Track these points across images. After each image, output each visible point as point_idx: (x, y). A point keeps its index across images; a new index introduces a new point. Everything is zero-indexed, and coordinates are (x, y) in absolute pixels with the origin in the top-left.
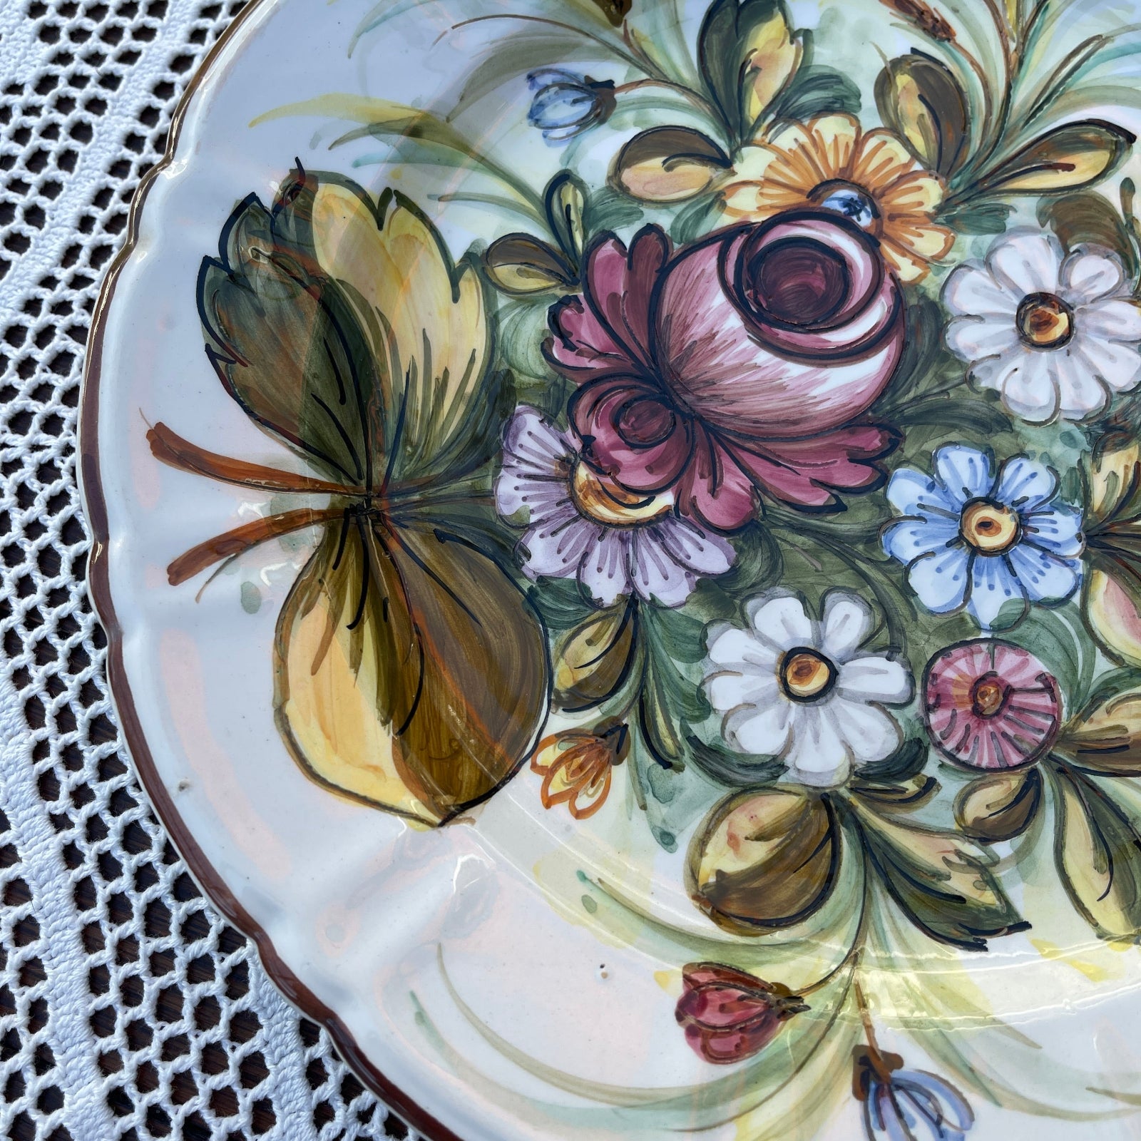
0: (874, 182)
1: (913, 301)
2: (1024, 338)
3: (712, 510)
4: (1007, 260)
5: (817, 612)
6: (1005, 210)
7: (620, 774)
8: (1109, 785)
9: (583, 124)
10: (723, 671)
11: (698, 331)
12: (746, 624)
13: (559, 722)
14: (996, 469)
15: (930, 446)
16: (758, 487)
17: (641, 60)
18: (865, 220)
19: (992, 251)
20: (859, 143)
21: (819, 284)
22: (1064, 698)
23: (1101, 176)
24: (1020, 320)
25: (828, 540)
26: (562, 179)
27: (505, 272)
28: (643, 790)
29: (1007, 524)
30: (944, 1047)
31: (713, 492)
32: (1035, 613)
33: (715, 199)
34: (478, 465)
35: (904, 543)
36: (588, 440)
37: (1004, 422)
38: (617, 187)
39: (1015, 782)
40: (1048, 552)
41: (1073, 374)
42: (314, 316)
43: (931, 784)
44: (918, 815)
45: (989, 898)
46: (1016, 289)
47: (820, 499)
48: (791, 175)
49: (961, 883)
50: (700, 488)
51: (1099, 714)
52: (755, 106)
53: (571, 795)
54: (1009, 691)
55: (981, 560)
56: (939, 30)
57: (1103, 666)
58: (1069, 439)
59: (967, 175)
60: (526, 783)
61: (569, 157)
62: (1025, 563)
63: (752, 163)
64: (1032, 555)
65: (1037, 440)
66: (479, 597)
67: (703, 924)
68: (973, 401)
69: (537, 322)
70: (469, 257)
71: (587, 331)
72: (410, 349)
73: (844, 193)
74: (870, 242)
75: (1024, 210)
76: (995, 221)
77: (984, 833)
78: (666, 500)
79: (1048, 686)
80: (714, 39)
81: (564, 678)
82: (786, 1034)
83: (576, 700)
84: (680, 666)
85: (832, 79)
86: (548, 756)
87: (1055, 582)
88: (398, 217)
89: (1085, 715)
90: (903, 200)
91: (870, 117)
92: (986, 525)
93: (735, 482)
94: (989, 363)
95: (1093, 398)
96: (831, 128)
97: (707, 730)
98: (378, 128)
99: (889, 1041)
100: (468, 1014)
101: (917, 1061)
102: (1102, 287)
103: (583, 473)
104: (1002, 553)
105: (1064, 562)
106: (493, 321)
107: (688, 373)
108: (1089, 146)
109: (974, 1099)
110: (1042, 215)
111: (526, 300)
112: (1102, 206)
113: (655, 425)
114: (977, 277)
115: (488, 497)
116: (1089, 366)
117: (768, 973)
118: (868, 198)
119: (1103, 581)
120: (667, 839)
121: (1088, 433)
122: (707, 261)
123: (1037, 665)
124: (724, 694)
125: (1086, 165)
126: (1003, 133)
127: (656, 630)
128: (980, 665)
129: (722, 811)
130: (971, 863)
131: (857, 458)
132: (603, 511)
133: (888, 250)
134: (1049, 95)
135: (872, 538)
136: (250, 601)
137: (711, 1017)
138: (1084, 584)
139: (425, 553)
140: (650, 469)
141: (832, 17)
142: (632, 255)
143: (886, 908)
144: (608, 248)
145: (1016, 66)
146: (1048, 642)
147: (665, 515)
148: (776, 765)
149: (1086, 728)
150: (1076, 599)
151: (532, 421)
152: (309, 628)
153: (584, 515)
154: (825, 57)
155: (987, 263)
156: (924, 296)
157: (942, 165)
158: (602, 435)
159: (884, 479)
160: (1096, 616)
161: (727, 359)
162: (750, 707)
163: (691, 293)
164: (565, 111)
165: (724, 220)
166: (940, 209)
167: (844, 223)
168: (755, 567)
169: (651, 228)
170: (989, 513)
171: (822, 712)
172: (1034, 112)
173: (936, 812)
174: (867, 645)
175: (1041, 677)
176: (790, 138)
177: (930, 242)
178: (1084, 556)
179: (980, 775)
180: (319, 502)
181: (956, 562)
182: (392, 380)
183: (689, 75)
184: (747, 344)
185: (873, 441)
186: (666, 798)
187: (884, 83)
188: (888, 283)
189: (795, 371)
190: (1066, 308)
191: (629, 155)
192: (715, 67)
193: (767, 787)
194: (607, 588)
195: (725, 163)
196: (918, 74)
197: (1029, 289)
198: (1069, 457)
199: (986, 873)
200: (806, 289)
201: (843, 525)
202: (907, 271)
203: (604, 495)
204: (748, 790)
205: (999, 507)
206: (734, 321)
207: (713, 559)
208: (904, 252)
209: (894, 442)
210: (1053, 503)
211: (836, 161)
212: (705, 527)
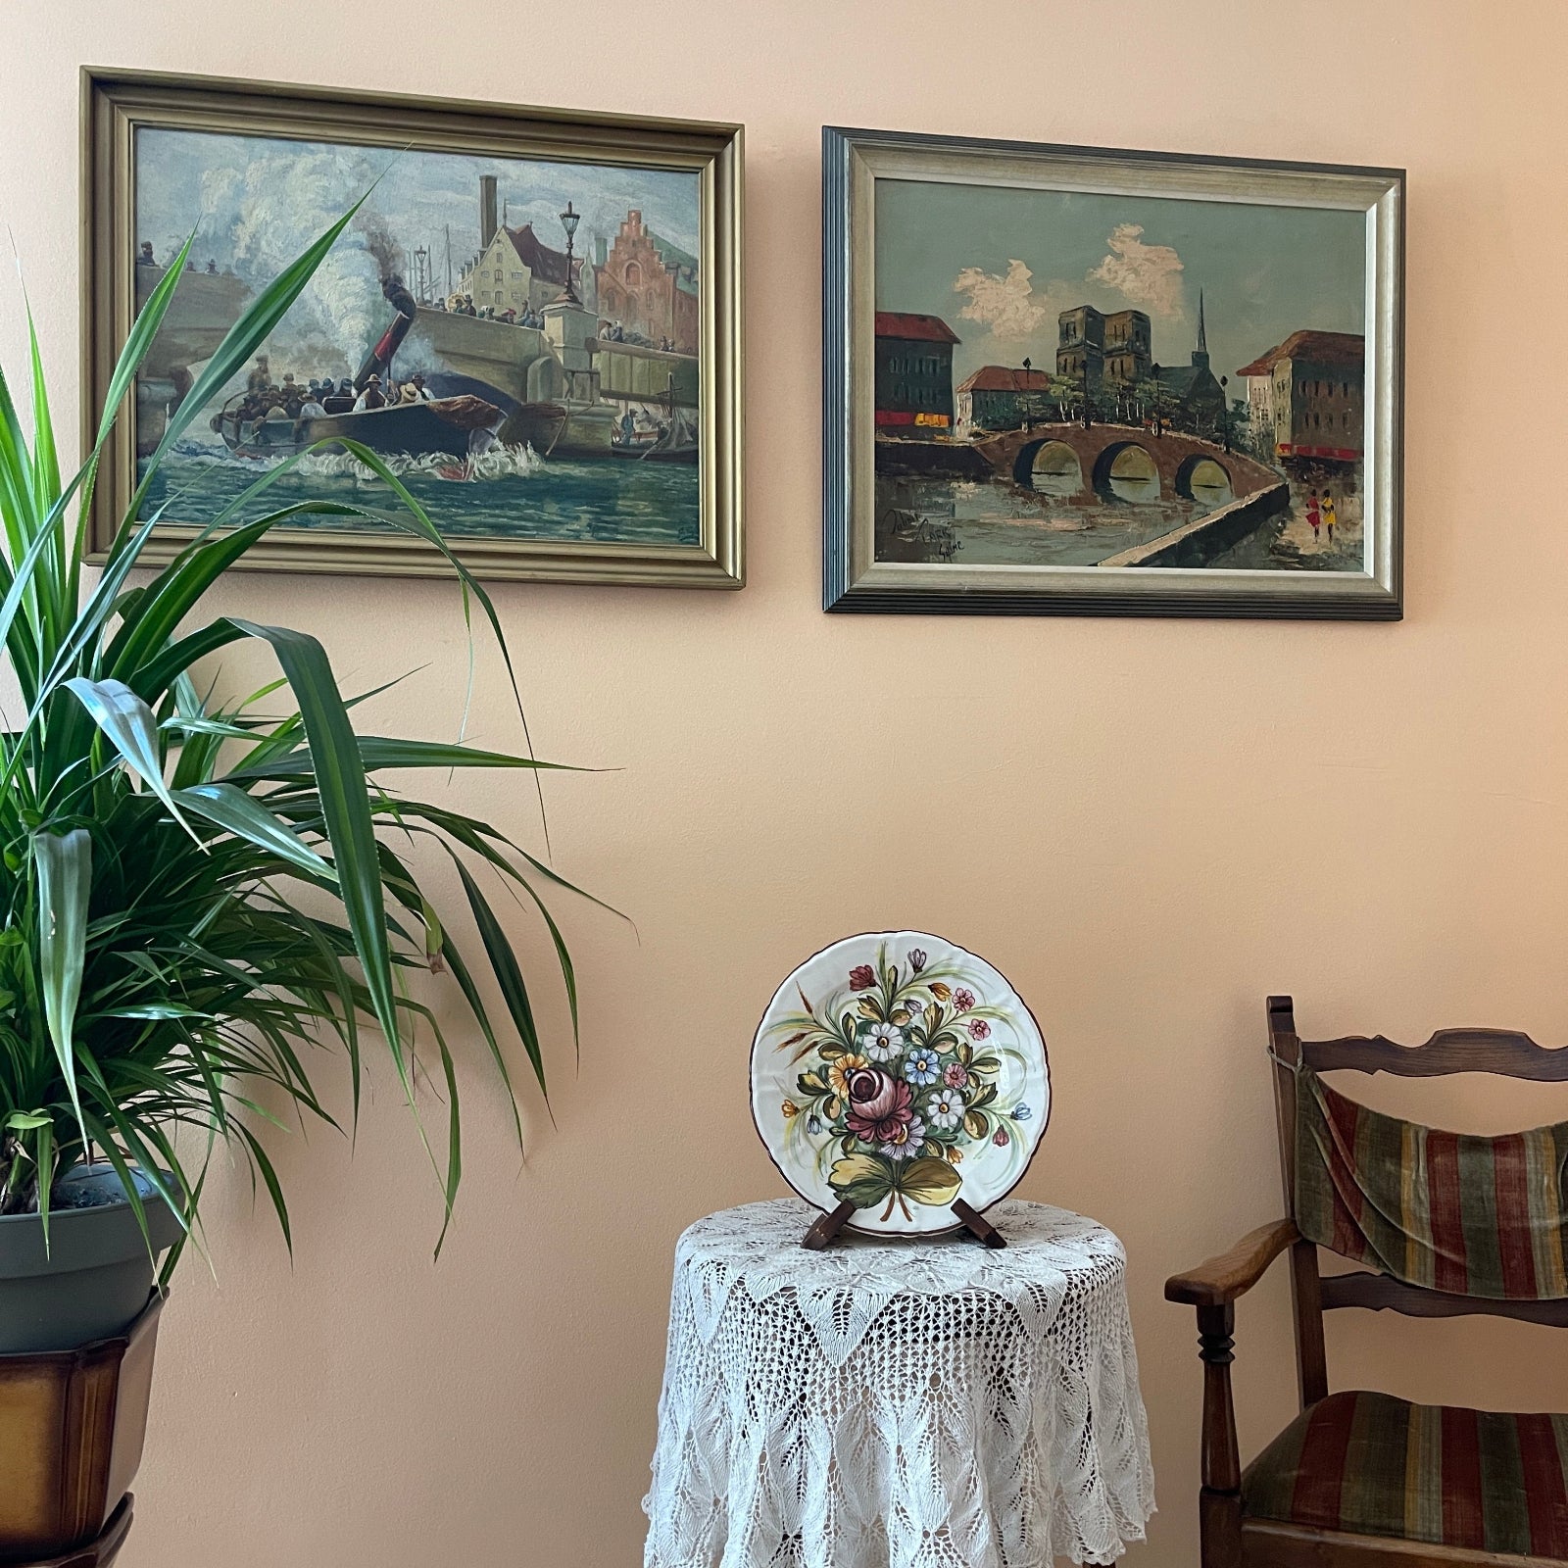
0: (846, 1067)
1: (872, 1066)
3: (907, 1118)
5: (932, 1103)
6: (858, 1043)
7: (956, 1148)
8: (973, 1060)
9: (819, 1124)
10: (941, 1123)
11: (870, 1111)
12: (932, 1117)
13: (945, 1157)
14: (911, 1061)
16: (905, 1107)
17: (807, 1108)
18: (853, 1071)
19: (866, 1048)
20: (836, 1067)
21: (865, 1084)
25: (918, 1097)
26: (831, 1131)
27: (849, 1148)
28: (959, 1144)
29: (922, 1062)
30: (1011, 1104)
31: (904, 1116)
33: (843, 1100)
34: (890, 1162)
35: (922, 1083)
36: (889, 1139)
37: (902, 1056)
38: (835, 1120)
39: (970, 1076)
40: (929, 1056)
42: (859, 1187)
43: (968, 1092)
44: (973, 1096)
45: (989, 1087)
46: (875, 1046)
47: (910, 1096)
48: (840, 1083)
49: (986, 1091)
50: (903, 1119)
52: (823, 1086)
53: (959, 1158)
54: (954, 1072)
56: (815, 1044)
57: (952, 1054)
59: (848, 1046)
60: (955, 1165)
61: (826, 1128)
63: (835, 1090)
64: (929, 1059)
66: (918, 1168)
67: (986, 1139)
68: (896, 1061)
69: (861, 1143)
70: (844, 1155)
71: (865, 1134)
72: (863, 1171)
73: (847, 1073)
74: (858, 1071)
75: (858, 1039)
76: (860, 1045)
77: (978, 1085)
78: (904, 1126)
79: (954, 1065)
80: (806, 1091)
81: (937, 1155)
82: (1006, 1129)
83: (942, 1154)
84: (938, 1132)
85: (820, 1068)
86: (951, 1161)
87: (935, 1057)
88: (836, 1166)
89: (960, 1060)
91: (831, 1063)
92: (921, 1066)
93: (903, 1112)
95: (901, 1038)
96: (831, 1072)
97: (951, 1130)
98: (820, 1167)
99: (1009, 1112)
100: (995, 1181)
101: (1013, 1109)
103: (896, 1141)
104: (927, 1065)
106: (860, 1153)
107: (878, 1115)
108: (848, 1021)
109: (1021, 1101)
111: (856, 1145)
112: (861, 1023)
113: (888, 1124)
114: (871, 1052)
115: (897, 1161)
116: (894, 1037)
117: (996, 1130)
118: (849, 1069)
119: (936, 1048)
120: (970, 1142)
122: (855, 1105)
123: (950, 1065)
124: (945, 1125)
125: (851, 1023)
126: (841, 1038)
127: (930, 1135)
128: (948, 1076)
129: (966, 1130)
130: (983, 1089)
131: (903, 1087)
132: (905, 1139)
133: (860, 1068)
134: (835, 1026)
135: (920, 1088)
136: (916, 1208)
137: (1001, 1141)
138: (936, 1052)
139: (906, 1177)
140: (897, 1128)
141: (807, 1065)
142: (850, 1121)
143: (987, 1106)
144: (848, 1125)
145: (827, 1031)
147: (907, 1127)
148: (960, 1119)
149: (963, 1060)
151: (883, 1149)
152: (922, 1199)
153: (904, 1143)
154: (815, 1069)
155: (868, 1049)
157: (845, 1052)
158: (888, 1136)
159: (909, 1083)
160: (943, 1052)
161: (877, 1106)
162: (948, 1121)
163: (861, 1110)
164: (815, 1126)
165: (847, 1099)
167: (853, 1075)
168: (921, 1112)
169: (846, 1115)
170: (919, 1065)
171: (951, 1107)
172: (838, 1030)
173: (973, 1093)
174: (941, 1095)
176: (831, 1081)
177: (861, 1059)
178: (931, 1050)
179: (968, 1081)
180: (896, 1194)
181: (927, 1074)
182: (870, 1176)
183: (813, 1098)
184: (875, 1102)
185: (900, 1083)
186: (962, 1140)
187: (824, 1058)
189: (882, 1093)
191: (828, 1116)
192: (813, 1092)
193: (964, 1121)
194: (920, 1142)
195: (834, 1096)
196: (823, 1051)
198: (911, 1047)
199: (985, 1087)
200: (866, 1087)
201: (916, 1093)
202: (866, 1065)
203: (901, 1138)
204: (964, 1124)
205: (918, 1062)
206: (869, 1103)
207: (918, 1120)
209: (902, 1079)
210: (920, 1053)
211: (839, 1073)
212: (911, 1120)
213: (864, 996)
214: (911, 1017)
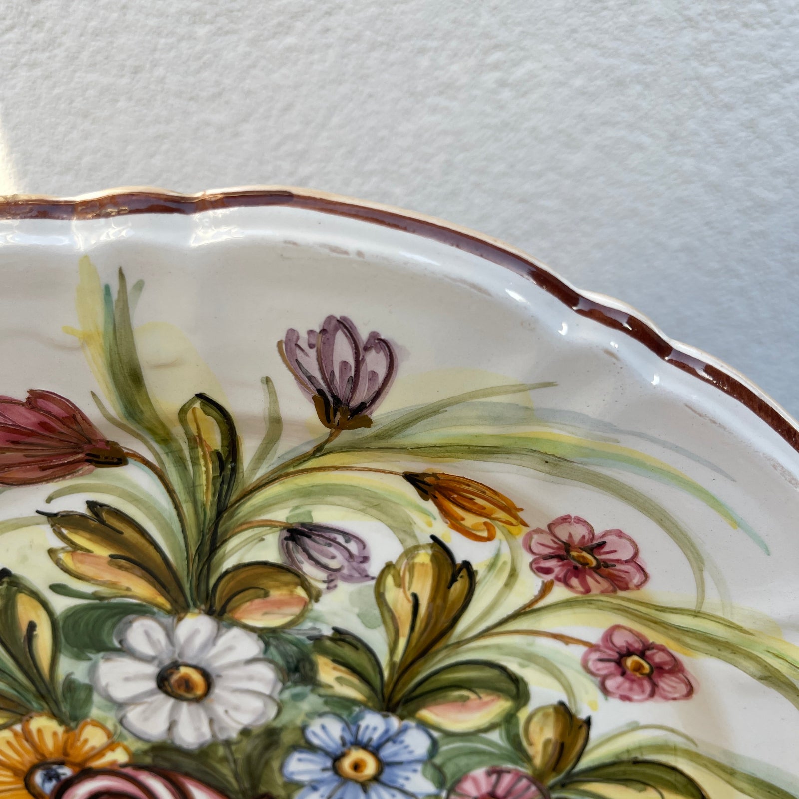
1: (148, 760)
2: (198, 700)
4: (120, 692)
8: (586, 762)
14: (311, 748)
15: (279, 780)
18: (66, 773)
19: (109, 699)
22: (509, 766)
23: (45, 605)
24: (179, 698)
29: (357, 754)
32: (438, 760)
41: (239, 678)
46: (150, 693)
51: (531, 751)
55: (384, 777)
57: (495, 736)
58: (297, 697)
59: (30, 697)
62: (395, 754)
65: (294, 715)
73: (38, 778)
74: (86, 773)
89: (529, 759)
90: (50, 744)
92: (357, 766)
94: (216, 728)
102: (159, 635)
104: (382, 765)
105: (403, 730)
110: (79, 656)
114: (130, 715)
116: (234, 665)
118: (45, 766)
119: (426, 714)
121: (295, 683)
123: (480, 772)
138: (424, 725)
146: (463, 761)
149: (538, 761)
150: (436, 734)
155: (120, 705)
156: (145, 752)
166: (61, 722)
167: (64, 786)
170: (346, 764)
175: (489, 773)
177: (93, 737)
178: (402, 718)
188: (129, 771)
190: (176, 665)
197: (152, 685)
202: (119, 756)
205: (343, 755)
208: (101, 753)
210: (351, 723)
211: (6, 776)
213: (76, 504)
214: (314, 596)
